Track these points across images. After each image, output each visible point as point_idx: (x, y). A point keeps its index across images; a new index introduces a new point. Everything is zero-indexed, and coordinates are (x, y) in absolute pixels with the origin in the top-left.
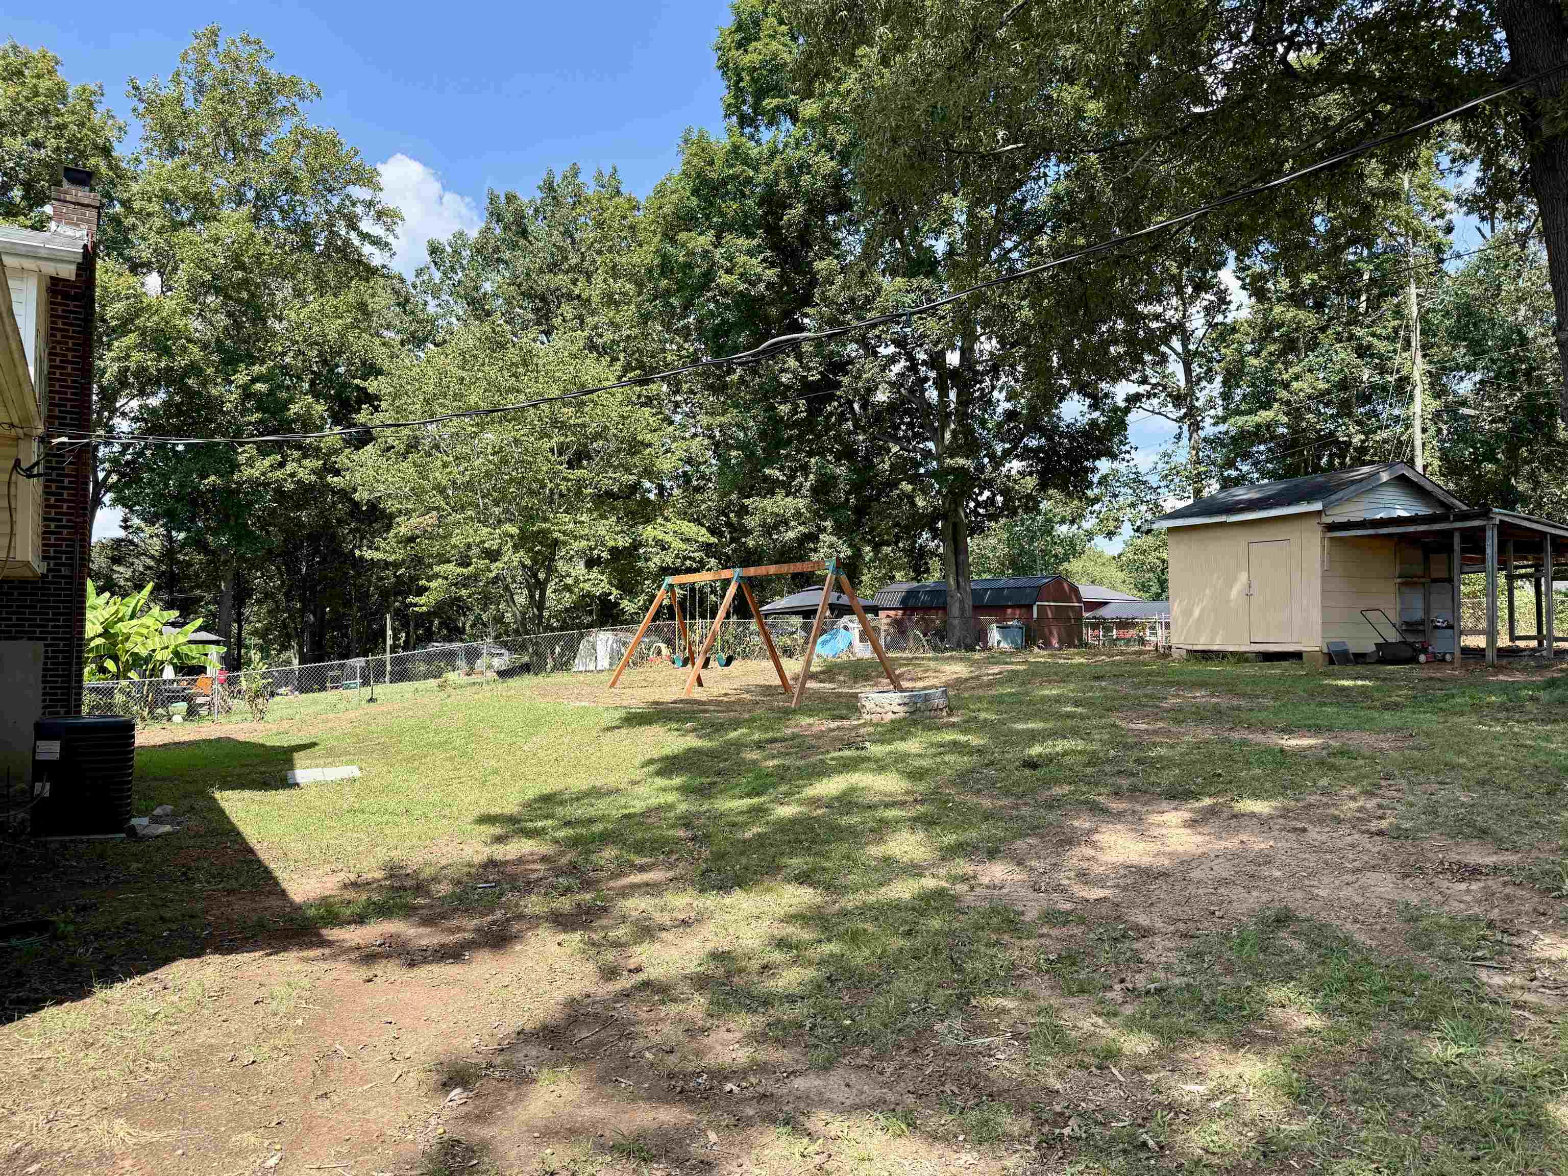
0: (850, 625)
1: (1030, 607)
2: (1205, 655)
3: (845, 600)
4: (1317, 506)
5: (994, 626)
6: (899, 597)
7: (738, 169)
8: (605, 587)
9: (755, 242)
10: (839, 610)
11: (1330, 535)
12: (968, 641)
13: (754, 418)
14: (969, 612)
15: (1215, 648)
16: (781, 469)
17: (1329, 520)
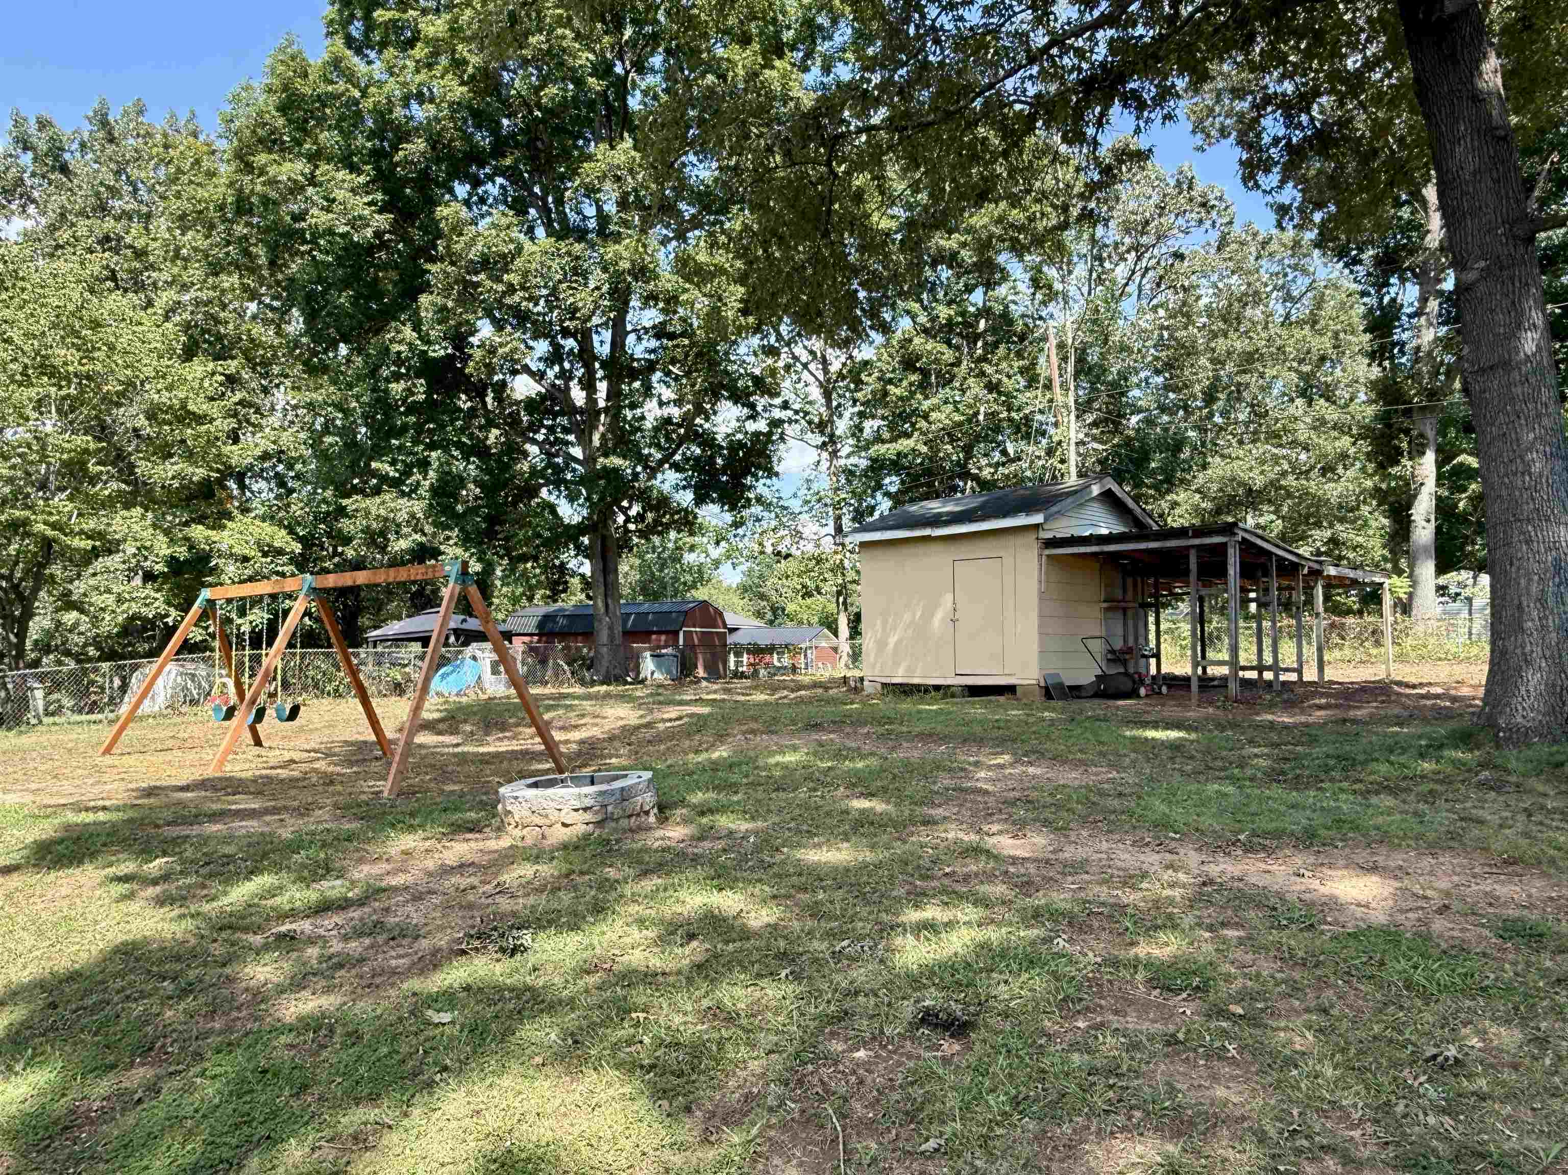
0: (478, 654)
1: (676, 633)
2: (906, 690)
3: (473, 624)
4: (1038, 518)
5: (648, 654)
6: (534, 622)
7: (341, 86)
8: (160, 605)
9: (362, 179)
10: (467, 637)
11: (1047, 552)
12: (617, 671)
13: (357, 398)
14: (619, 640)
15: (916, 681)
16: (393, 463)
17: (1049, 535)
